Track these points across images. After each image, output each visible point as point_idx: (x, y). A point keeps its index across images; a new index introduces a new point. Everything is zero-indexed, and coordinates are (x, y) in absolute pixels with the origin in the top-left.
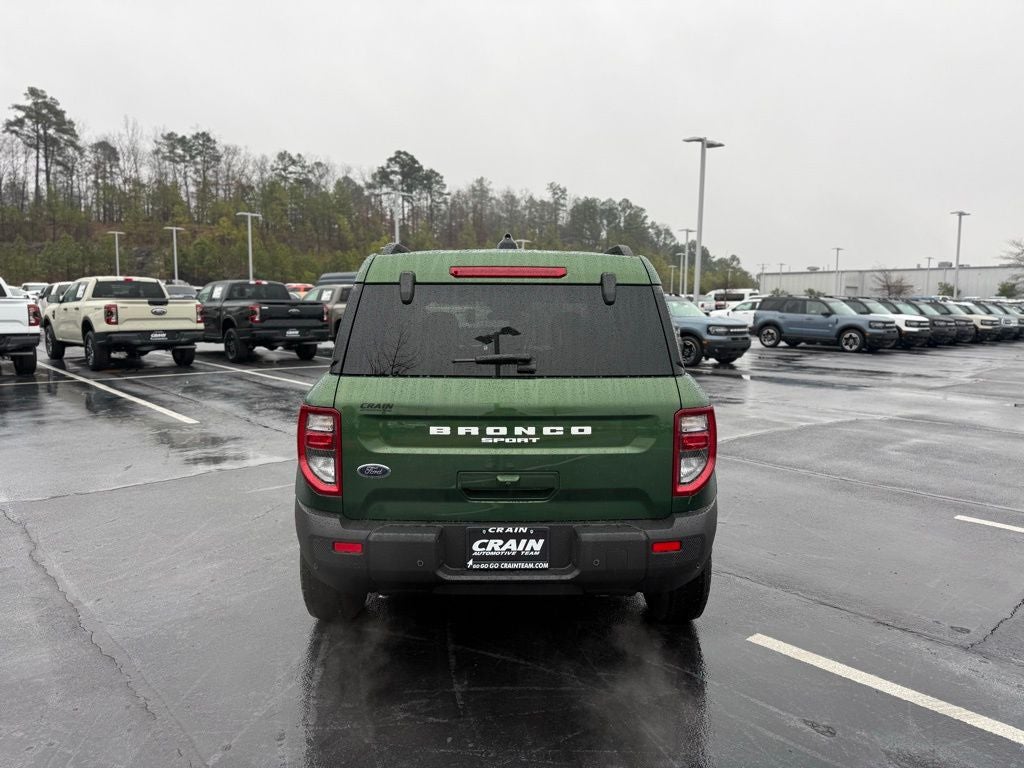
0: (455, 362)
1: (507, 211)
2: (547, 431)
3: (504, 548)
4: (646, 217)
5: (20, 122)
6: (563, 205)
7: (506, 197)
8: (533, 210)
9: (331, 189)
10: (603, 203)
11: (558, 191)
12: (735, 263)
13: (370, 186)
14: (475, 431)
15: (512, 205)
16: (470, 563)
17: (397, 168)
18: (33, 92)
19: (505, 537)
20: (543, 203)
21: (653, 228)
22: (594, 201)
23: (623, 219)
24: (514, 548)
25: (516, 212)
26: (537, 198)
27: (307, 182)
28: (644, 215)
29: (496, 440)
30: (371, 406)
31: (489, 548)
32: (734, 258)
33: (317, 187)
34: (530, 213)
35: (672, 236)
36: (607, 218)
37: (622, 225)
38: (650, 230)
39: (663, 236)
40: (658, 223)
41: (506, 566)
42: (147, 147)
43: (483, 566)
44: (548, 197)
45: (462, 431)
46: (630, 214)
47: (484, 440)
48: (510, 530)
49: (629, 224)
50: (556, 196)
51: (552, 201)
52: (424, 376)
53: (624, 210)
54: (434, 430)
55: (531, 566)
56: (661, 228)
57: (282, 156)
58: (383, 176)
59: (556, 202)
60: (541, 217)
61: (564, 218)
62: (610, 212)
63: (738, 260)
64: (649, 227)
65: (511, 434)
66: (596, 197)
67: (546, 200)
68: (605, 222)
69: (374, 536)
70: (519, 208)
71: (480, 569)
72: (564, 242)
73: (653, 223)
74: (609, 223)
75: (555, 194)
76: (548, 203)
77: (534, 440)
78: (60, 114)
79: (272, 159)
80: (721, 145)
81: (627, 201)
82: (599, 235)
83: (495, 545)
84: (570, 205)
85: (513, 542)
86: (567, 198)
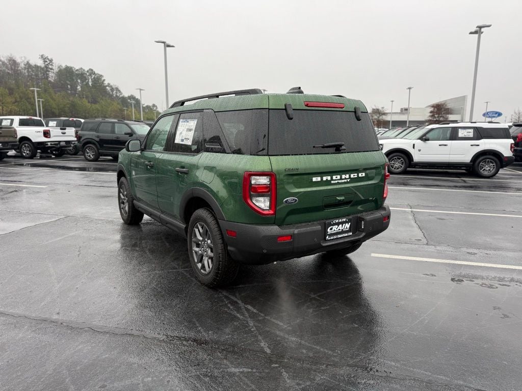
0: (314, 147)
1: (12, 69)
2: (352, 176)
3: (338, 229)
4: (104, 80)
6: (51, 69)
7: (10, 60)
8: (30, 70)
10: (77, 70)
11: (48, 61)
12: (155, 108)
14: (329, 178)
15: (15, 66)
16: (327, 237)
19: (338, 224)
20: (37, 67)
21: (109, 87)
22: (71, 68)
23: (90, 80)
24: (341, 228)
25: (17, 70)
26: (32, 63)
28: (103, 79)
29: (336, 182)
30: (289, 170)
31: (333, 230)
32: (154, 105)
34: (28, 71)
35: (120, 92)
36: (81, 79)
37: (90, 84)
38: (107, 88)
39: (115, 91)
40: (111, 84)
41: (339, 236)
43: (332, 238)
44: (40, 63)
45: (325, 178)
46: (94, 78)
47: (332, 182)
48: (340, 221)
49: (95, 83)
50: (46, 63)
51: (43, 66)
52: (305, 154)
53: (90, 75)
54: (314, 179)
55: (347, 235)
56: (114, 87)
59: (46, 67)
60: (37, 75)
61: (52, 76)
62: (82, 75)
63: (156, 106)
64: (106, 86)
65: (341, 179)
66: (72, 66)
67: (39, 65)
68: (79, 81)
69: (296, 231)
70: (20, 68)
71: (331, 239)
72: (55, 91)
73: (109, 84)
74: (82, 82)
75: (45, 62)
76: (40, 67)
77: (348, 180)
80: (173, 46)
81: (92, 70)
82: (77, 89)
83: (335, 228)
84: (56, 69)
85: (341, 225)
86: (54, 64)
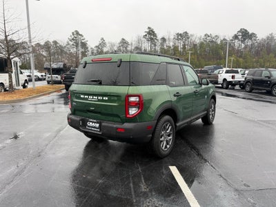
3: (92, 125)
5: (146, 35)
9: (219, 42)
13: (232, 40)
14: (87, 97)
16: (86, 127)
17: (240, 34)
18: (149, 28)
19: (93, 122)
24: (94, 125)
27: (212, 41)
29: (91, 99)
31: (90, 124)
33: (216, 42)
41: (92, 129)
42: (172, 37)
43: (89, 128)
45: (85, 97)
47: (89, 99)
54: (81, 96)
55: (97, 130)
57: (206, 35)
58: (236, 37)
78: (154, 32)
79: (203, 36)
